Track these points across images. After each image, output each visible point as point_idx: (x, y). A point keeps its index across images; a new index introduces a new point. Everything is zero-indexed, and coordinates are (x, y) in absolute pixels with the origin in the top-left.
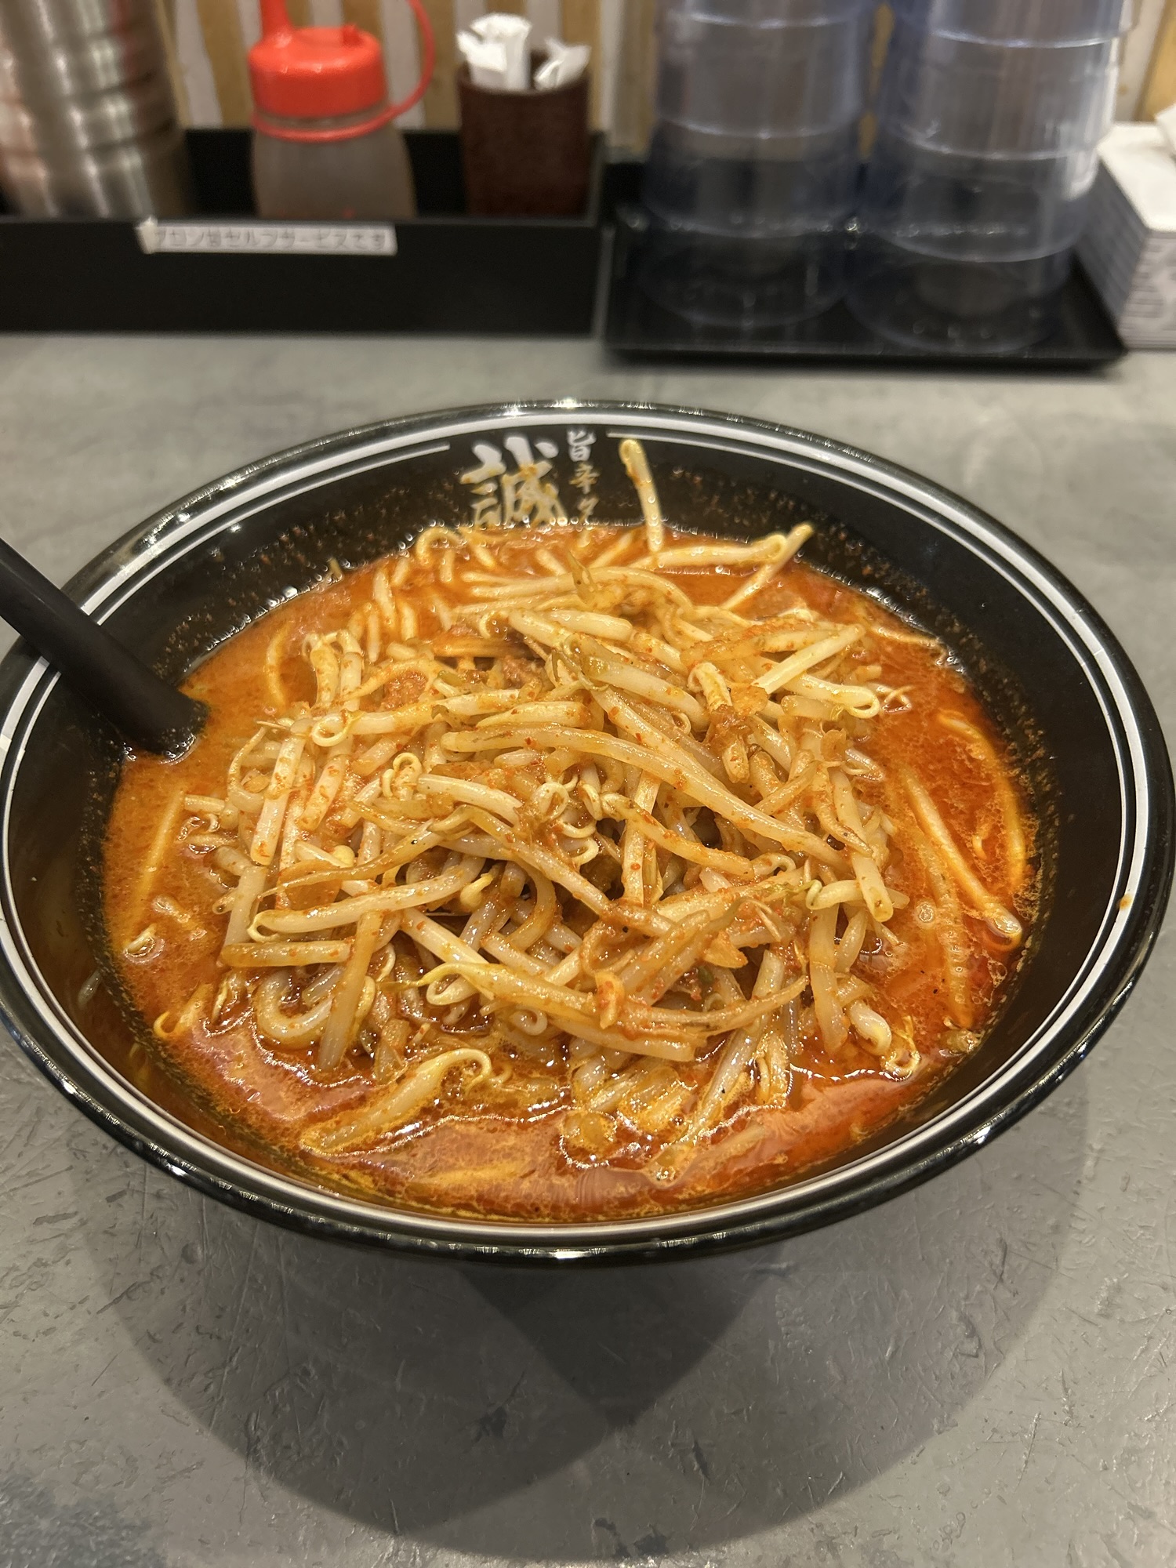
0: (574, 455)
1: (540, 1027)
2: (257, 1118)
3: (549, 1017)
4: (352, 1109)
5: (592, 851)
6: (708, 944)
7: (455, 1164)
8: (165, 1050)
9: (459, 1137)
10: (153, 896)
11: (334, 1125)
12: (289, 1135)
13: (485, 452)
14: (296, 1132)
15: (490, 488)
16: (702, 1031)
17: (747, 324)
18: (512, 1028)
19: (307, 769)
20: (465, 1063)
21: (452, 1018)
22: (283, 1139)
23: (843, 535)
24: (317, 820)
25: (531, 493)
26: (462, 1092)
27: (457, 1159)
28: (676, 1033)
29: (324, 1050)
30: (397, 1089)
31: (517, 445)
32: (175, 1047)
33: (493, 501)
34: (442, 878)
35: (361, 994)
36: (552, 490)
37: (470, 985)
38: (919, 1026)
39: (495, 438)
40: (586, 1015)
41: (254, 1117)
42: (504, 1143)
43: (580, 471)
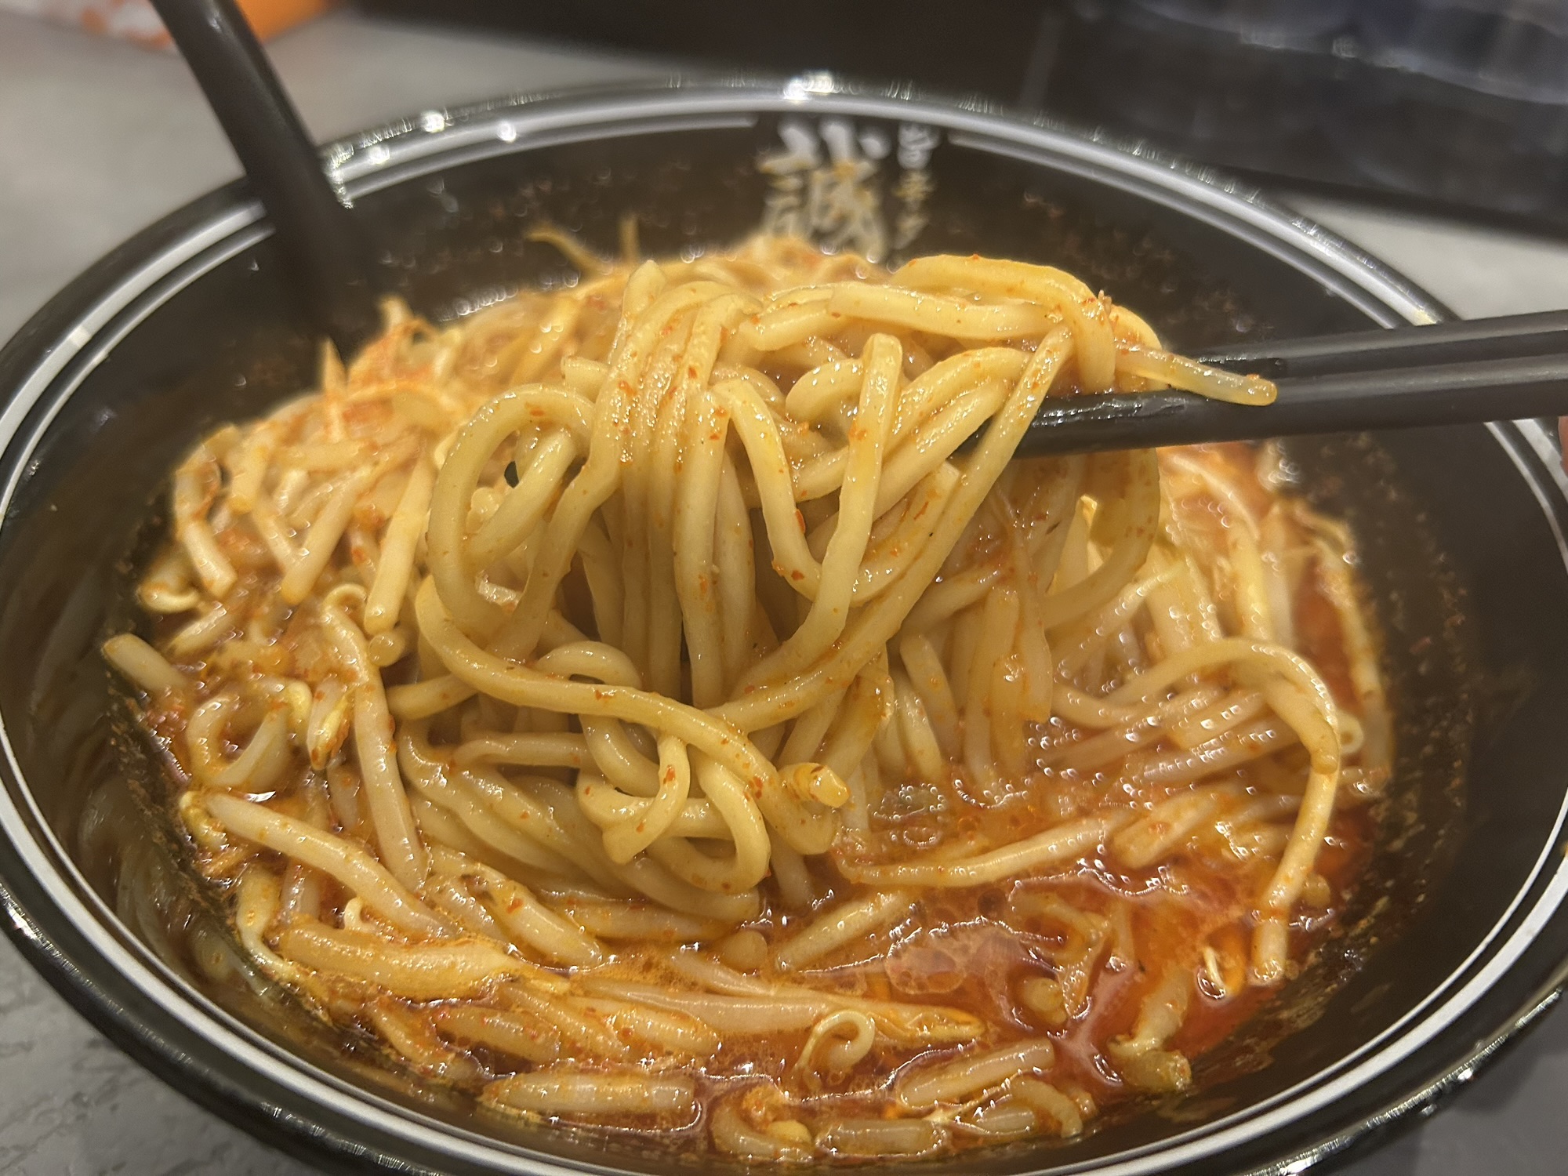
0: (906, 160)
13: (798, 140)
15: (793, 183)
25: (845, 197)
31: (838, 135)
33: (792, 200)
36: (871, 199)
39: (814, 122)
43: (908, 180)
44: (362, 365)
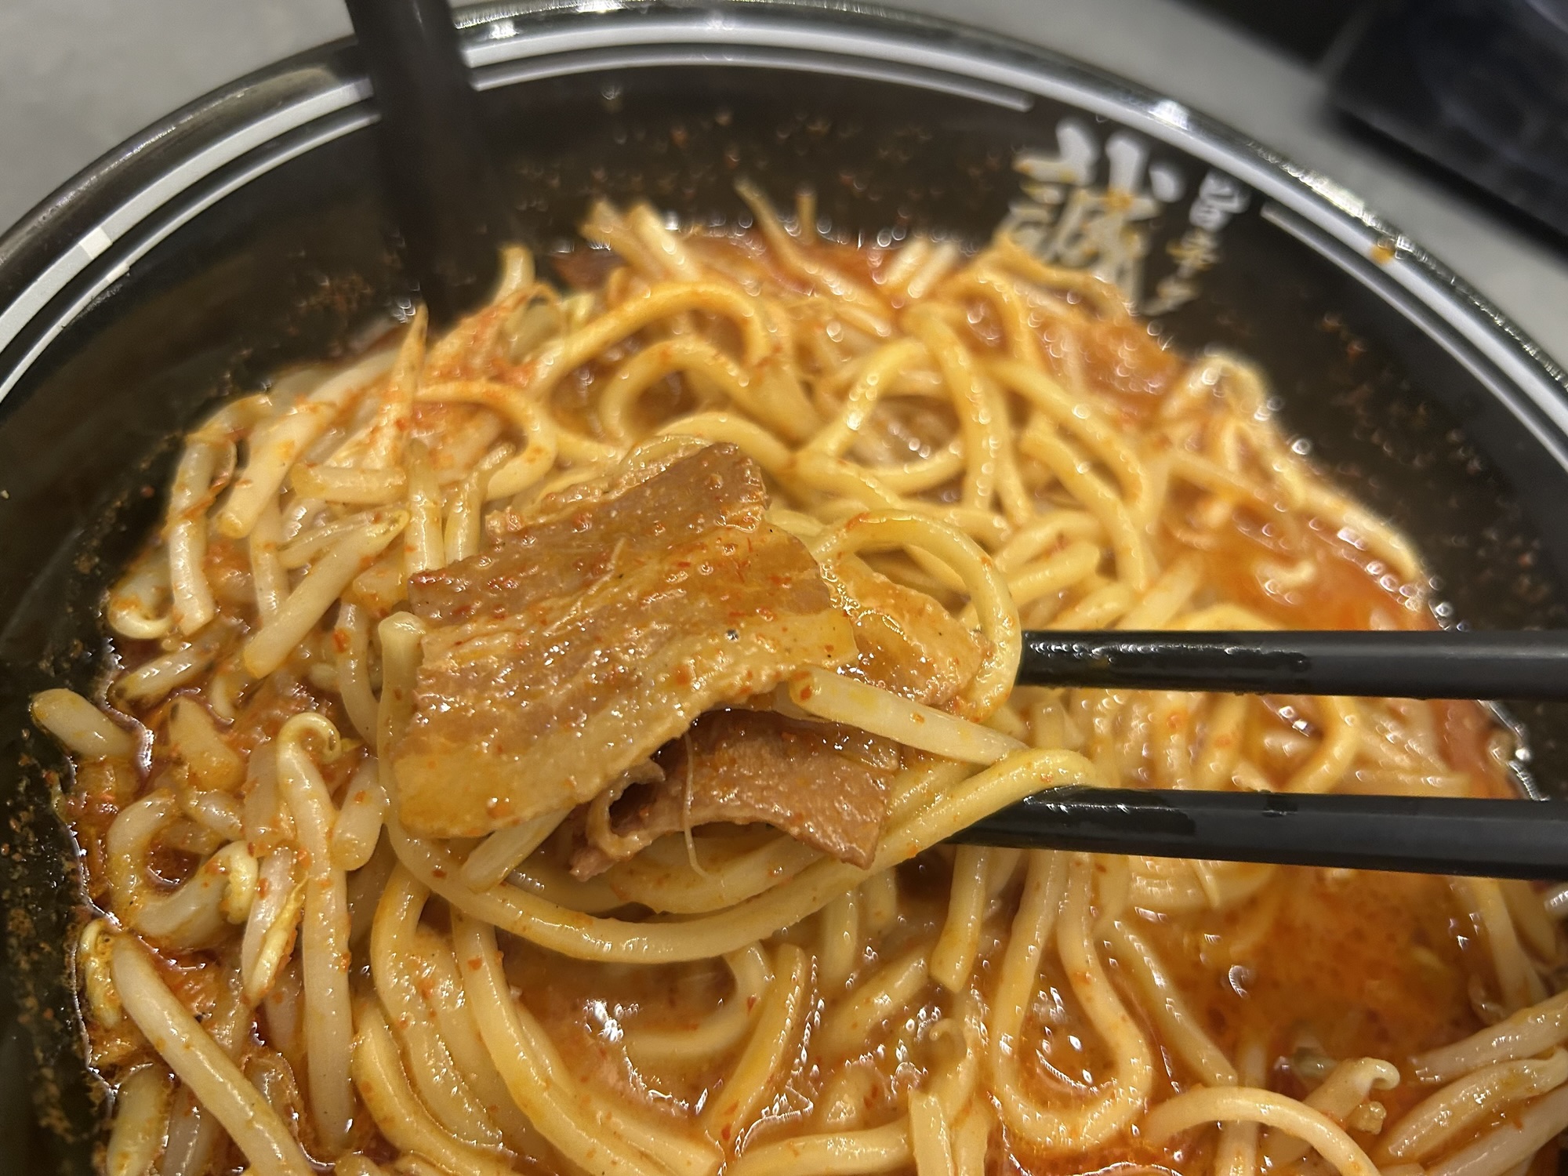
0: (1197, 214)
13: (1075, 144)
15: (1051, 195)
17: (1511, 153)
23: (1527, 559)
25: (1106, 232)
31: (1126, 155)
33: (1041, 214)
36: (1136, 245)
39: (1102, 130)
43: (1192, 240)
44: (451, 344)
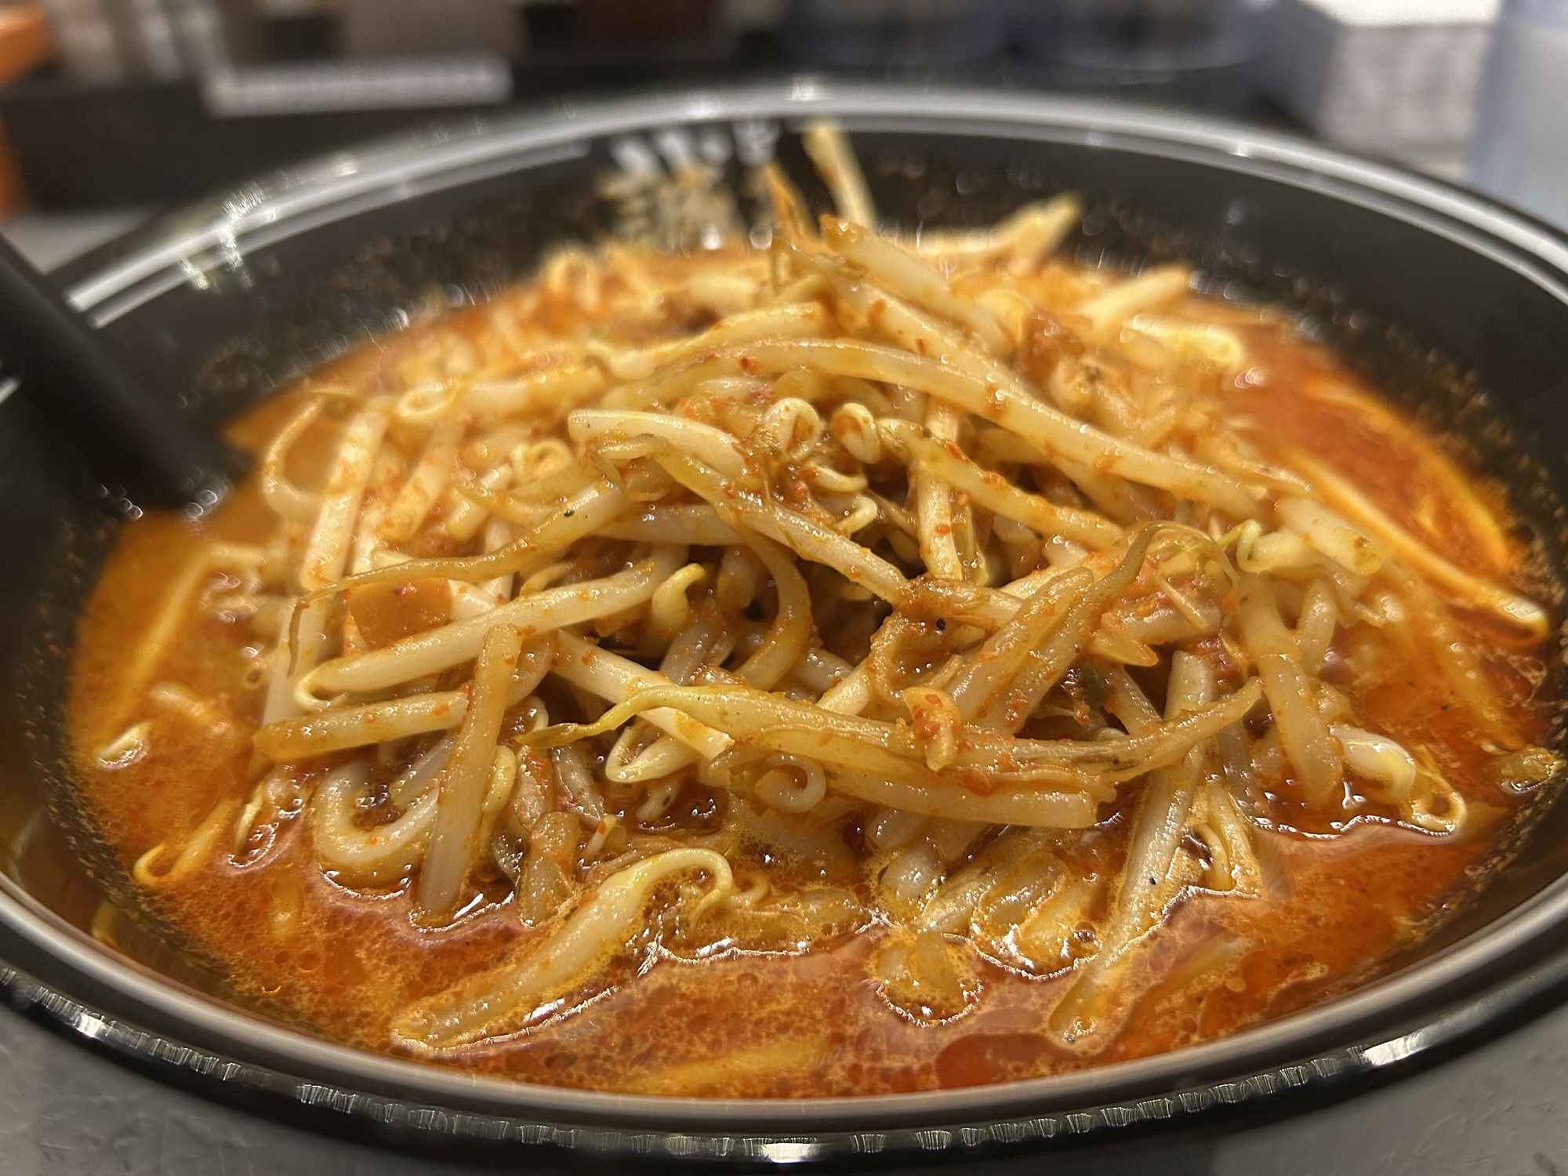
1: (812, 794)
2: (311, 1000)
3: (829, 775)
4: (485, 969)
5: (867, 510)
6: (1096, 623)
7: (688, 1052)
8: (151, 903)
9: (690, 1005)
10: (153, 682)
11: (452, 1000)
12: (369, 1024)
13: (636, 160)
14: (382, 1018)
15: (638, 205)
16: (1107, 771)
18: (759, 806)
19: (391, 464)
20: (684, 875)
21: (652, 807)
22: (359, 1032)
24: (410, 525)
26: (685, 924)
27: (690, 1042)
28: (1065, 774)
29: (432, 877)
30: (562, 928)
31: (675, 146)
32: (169, 898)
33: (642, 222)
34: (620, 577)
35: (492, 773)
37: (682, 746)
38: (1443, 756)
39: (646, 136)
40: (899, 756)
41: (305, 998)
42: (774, 1006)
